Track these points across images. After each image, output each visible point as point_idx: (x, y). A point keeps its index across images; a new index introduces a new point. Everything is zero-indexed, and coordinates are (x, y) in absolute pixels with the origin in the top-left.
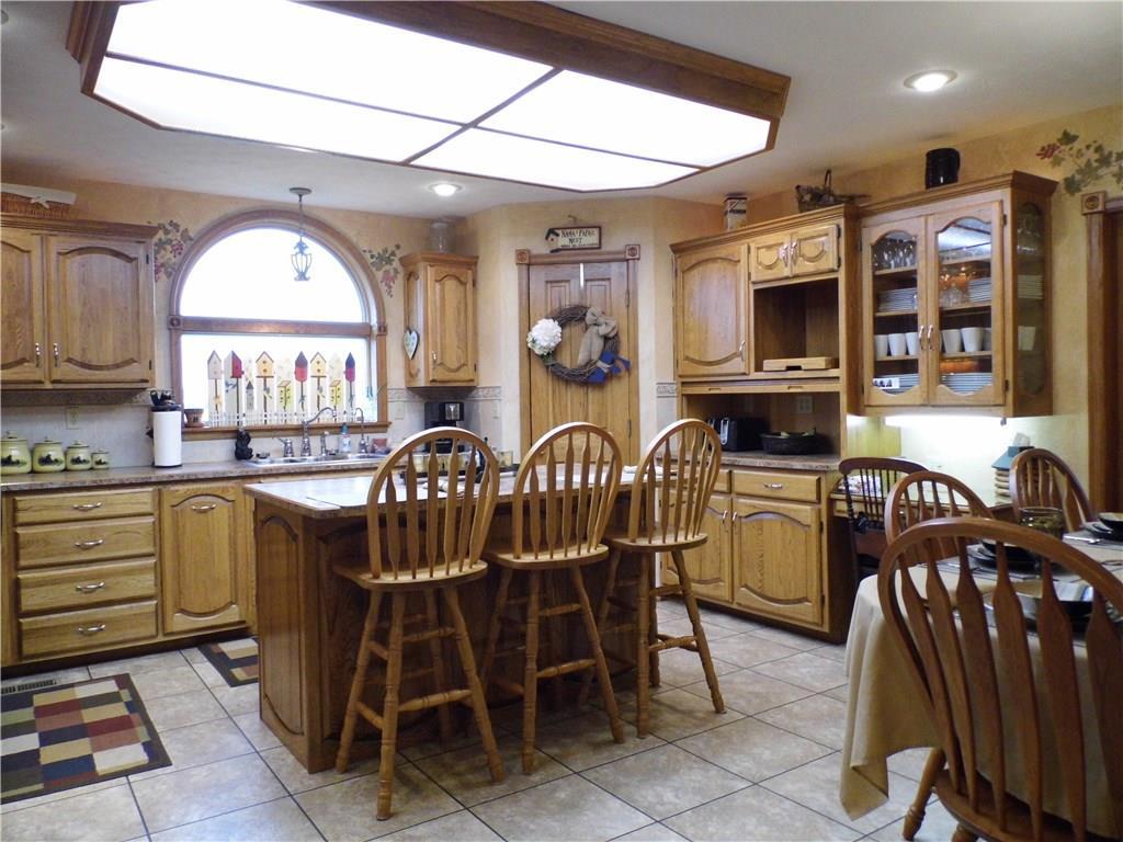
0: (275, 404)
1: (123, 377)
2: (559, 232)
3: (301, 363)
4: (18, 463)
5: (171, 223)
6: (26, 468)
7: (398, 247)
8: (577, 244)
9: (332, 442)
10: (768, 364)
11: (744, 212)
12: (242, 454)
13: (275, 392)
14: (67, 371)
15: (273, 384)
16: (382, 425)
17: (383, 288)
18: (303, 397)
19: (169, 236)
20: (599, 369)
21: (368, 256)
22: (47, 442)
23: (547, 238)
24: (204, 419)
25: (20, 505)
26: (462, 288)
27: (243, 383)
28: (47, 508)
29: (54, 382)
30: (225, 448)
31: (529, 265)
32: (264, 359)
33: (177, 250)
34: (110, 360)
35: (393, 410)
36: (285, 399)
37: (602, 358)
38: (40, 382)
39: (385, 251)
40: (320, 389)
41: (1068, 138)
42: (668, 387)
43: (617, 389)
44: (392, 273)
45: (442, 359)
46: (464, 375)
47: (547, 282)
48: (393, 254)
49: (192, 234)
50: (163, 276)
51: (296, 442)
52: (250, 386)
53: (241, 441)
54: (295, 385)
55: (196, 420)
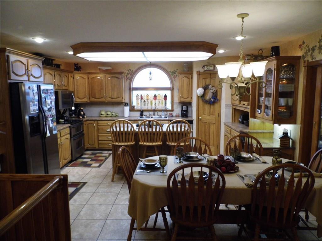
0: (150, 105)
1: (118, 100)
2: (205, 66)
3: (155, 96)
4: (103, 115)
5: (130, 69)
6: (105, 116)
7: (177, 70)
8: (209, 69)
9: (160, 113)
10: (242, 103)
11: (249, 59)
12: (142, 115)
13: (150, 102)
14: (109, 99)
15: (149, 101)
16: (172, 110)
17: (173, 79)
18: (155, 104)
19: (130, 72)
20: (211, 100)
21: (170, 72)
22: (108, 111)
23: (203, 68)
24: (136, 107)
25: (99, 123)
26: (188, 79)
27: (143, 101)
28: (103, 123)
29: (107, 101)
30: (138, 114)
31: (199, 74)
32: (148, 95)
33: (131, 75)
34: (116, 97)
35: (175, 107)
36: (151, 104)
37: (212, 98)
38: (104, 101)
39: (174, 71)
40: (159, 102)
41: (304, 43)
42: (229, 106)
43: (216, 106)
44: (176, 76)
45: (183, 96)
46: (188, 100)
47: (203, 79)
48: (176, 71)
49: (133, 71)
50: (128, 80)
51: (152, 113)
52: (145, 101)
53: (142, 112)
54: (154, 101)
55: (134, 108)
